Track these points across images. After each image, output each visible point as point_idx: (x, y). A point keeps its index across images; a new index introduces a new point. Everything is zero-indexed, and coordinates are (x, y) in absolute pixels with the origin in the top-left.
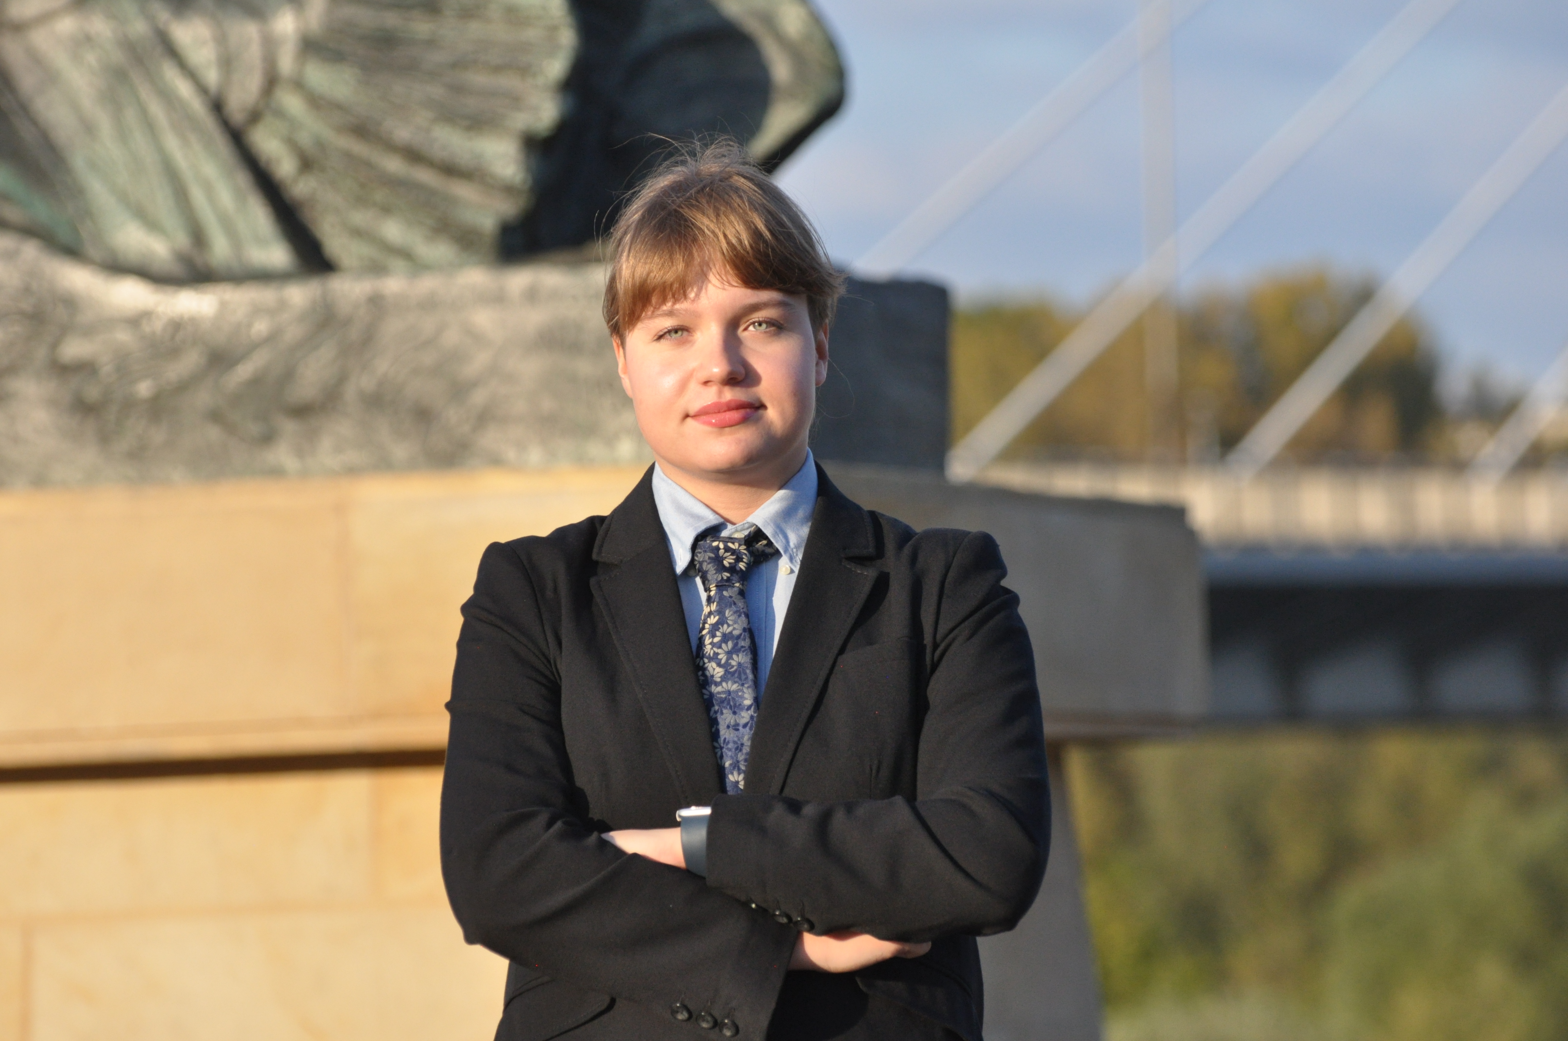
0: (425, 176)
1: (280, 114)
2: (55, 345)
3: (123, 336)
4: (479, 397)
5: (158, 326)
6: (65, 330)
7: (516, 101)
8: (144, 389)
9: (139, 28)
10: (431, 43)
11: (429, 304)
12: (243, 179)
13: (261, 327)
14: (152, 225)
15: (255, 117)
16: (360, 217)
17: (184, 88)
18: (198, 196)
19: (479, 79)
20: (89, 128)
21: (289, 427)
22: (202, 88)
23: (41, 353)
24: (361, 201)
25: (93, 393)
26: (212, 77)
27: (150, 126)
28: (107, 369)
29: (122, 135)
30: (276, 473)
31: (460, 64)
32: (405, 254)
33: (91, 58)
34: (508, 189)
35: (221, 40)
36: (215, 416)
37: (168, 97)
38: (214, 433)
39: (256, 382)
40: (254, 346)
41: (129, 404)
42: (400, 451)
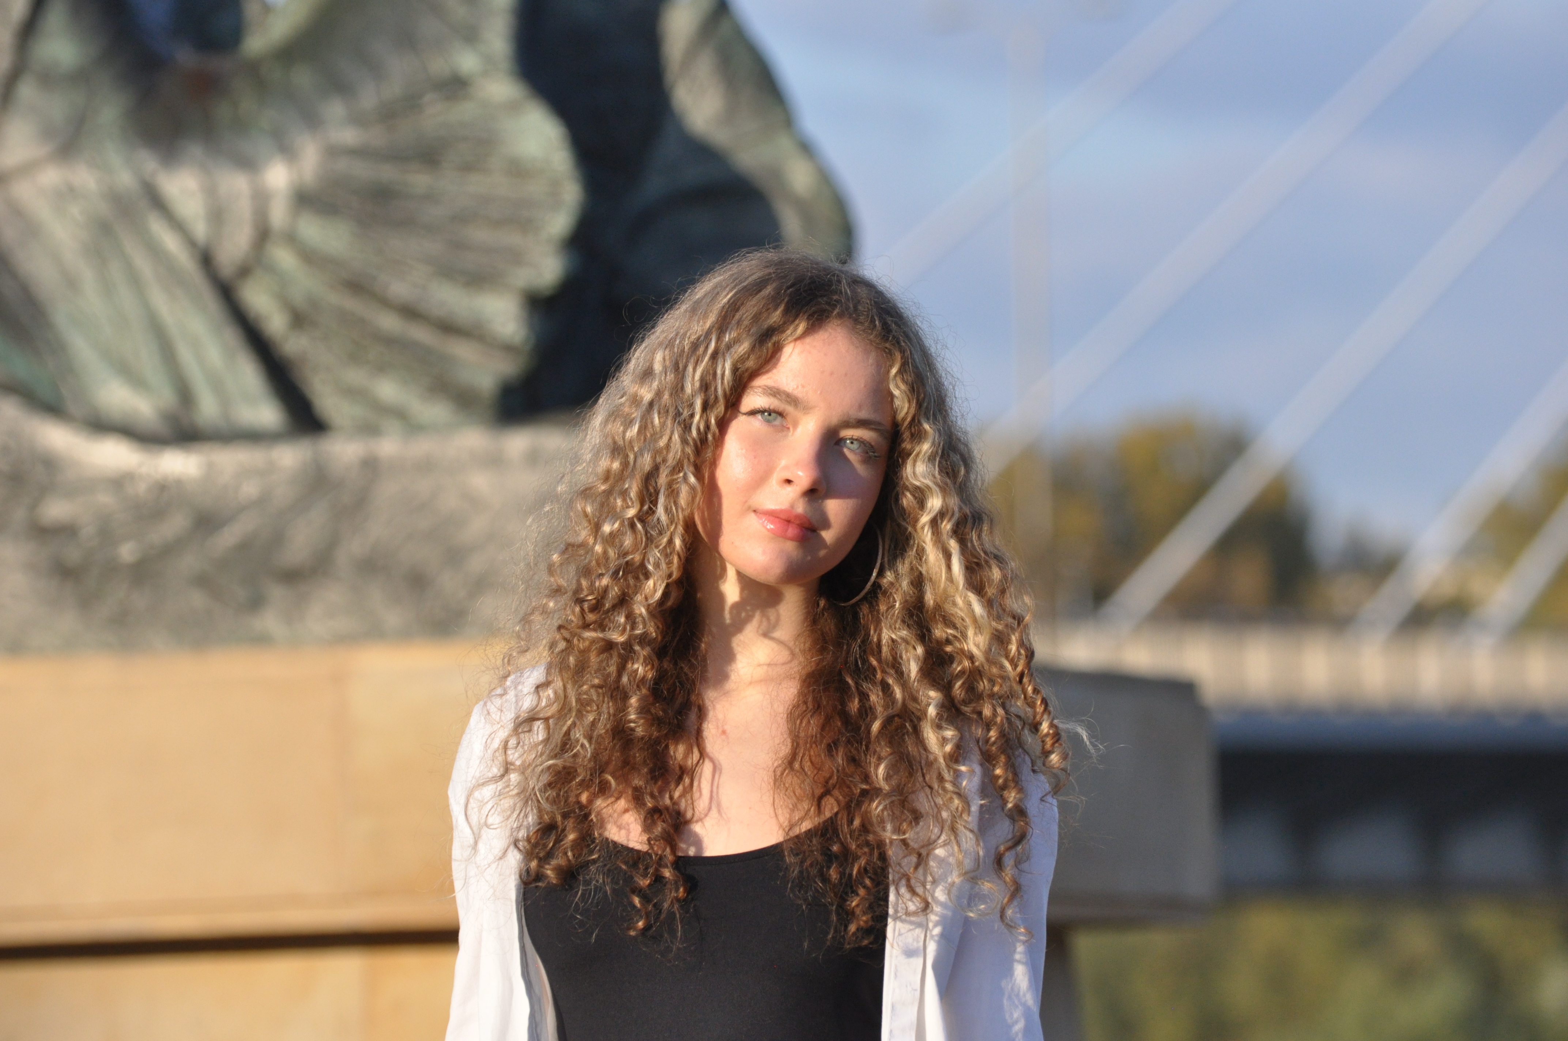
0: (421, 334)
1: (271, 269)
2: (34, 506)
3: (105, 499)
4: (476, 564)
5: (141, 488)
6: (46, 490)
7: (516, 257)
8: (127, 552)
9: (125, 179)
10: (430, 197)
11: (426, 466)
12: (232, 336)
13: (250, 489)
14: (135, 379)
15: (244, 271)
16: (355, 376)
17: (171, 242)
18: (185, 355)
19: (480, 235)
20: (72, 283)
21: (277, 593)
22: (190, 241)
23: (19, 514)
24: (355, 357)
25: (73, 555)
26: (200, 230)
27: (135, 280)
28: (88, 531)
29: (107, 289)
30: (262, 640)
31: (462, 218)
32: (400, 414)
33: (75, 210)
34: (508, 348)
35: (210, 192)
36: (202, 581)
37: (155, 251)
38: (198, 599)
39: (244, 547)
40: (243, 509)
41: (112, 569)
42: (393, 618)
